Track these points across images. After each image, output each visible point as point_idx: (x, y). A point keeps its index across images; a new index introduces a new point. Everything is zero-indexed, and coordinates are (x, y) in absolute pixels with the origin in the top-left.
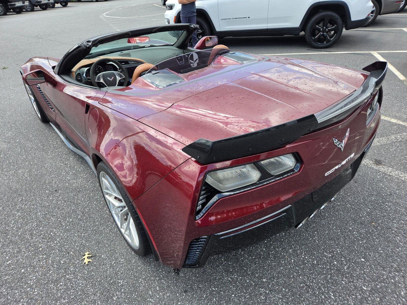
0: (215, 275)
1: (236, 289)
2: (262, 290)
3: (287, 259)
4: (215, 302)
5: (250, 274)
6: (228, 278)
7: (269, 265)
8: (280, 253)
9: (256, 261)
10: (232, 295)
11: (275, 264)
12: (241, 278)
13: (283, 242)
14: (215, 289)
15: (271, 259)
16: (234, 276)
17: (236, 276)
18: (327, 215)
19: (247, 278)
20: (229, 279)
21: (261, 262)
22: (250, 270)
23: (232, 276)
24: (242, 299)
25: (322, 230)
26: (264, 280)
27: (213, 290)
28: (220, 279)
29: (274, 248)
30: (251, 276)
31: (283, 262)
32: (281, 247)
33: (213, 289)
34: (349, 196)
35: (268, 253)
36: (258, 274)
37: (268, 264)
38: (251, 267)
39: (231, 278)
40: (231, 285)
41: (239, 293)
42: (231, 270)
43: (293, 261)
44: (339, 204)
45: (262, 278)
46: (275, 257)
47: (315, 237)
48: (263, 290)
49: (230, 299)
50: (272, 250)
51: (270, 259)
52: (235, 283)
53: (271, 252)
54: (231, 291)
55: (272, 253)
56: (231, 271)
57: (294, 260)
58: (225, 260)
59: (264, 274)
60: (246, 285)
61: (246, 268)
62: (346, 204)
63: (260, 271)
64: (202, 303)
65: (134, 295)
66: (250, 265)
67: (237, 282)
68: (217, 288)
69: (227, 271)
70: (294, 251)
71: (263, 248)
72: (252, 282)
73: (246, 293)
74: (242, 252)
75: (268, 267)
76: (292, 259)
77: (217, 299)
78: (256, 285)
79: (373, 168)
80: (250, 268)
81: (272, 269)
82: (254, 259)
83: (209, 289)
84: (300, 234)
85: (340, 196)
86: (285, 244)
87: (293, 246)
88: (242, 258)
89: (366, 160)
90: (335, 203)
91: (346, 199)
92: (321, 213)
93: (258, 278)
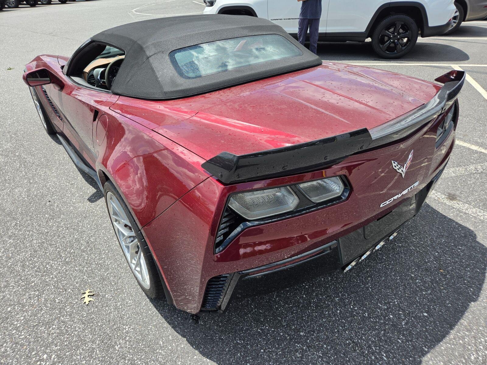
0: (242, 325)
1: (266, 344)
2: (299, 345)
3: (332, 309)
5: (285, 325)
6: (257, 329)
7: (309, 316)
8: (323, 301)
9: (294, 310)
10: (261, 349)
11: (316, 314)
12: (273, 329)
13: (328, 288)
14: (241, 342)
16: (265, 327)
17: (267, 328)
18: (384, 258)
19: (281, 329)
20: (259, 330)
21: (300, 311)
22: (285, 321)
23: (263, 326)
24: (273, 355)
25: (377, 276)
26: (302, 334)
27: (238, 343)
28: (247, 329)
29: (317, 295)
30: (286, 328)
31: (327, 312)
32: (325, 295)
33: (238, 341)
34: (413, 236)
35: (309, 302)
36: (294, 326)
37: (307, 314)
38: (287, 317)
39: (261, 329)
40: (261, 338)
41: (269, 348)
43: (338, 311)
44: (400, 245)
45: (300, 332)
46: (317, 306)
47: (368, 284)
48: (300, 346)
49: (258, 355)
50: (314, 298)
51: (311, 308)
52: (266, 336)
53: (313, 300)
54: (260, 345)
55: (313, 301)
56: (262, 321)
57: (340, 310)
58: (255, 307)
59: (302, 327)
60: (278, 338)
61: (280, 317)
62: (409, 245)
63: (298, 322)
64: (223, 358)
65: (140, 345)
66: (286, 314)
67: (269, 335)
68: (244, 340)
69: (257, 321)
70: (341, 300)
71: (303, 295)
72: (287, 336)
73: (278, 348)
74: (277, 299)
75: (308, 318)
76: (337, 310)
77: (242, 354)
78: (291, 339)
79: (445, 203)
80: (285, 318)
81: (312, 321)
82: (292, 307)
83: (233, 342)
84: (350, 280)
85: (402, 235)
86: (330, 290)
87: (340, 294)
88: (277, 306)
89: (437, 193)
90: (396, 243)
91: (410, 239)
92: (377, 255)
93: (294, 330)
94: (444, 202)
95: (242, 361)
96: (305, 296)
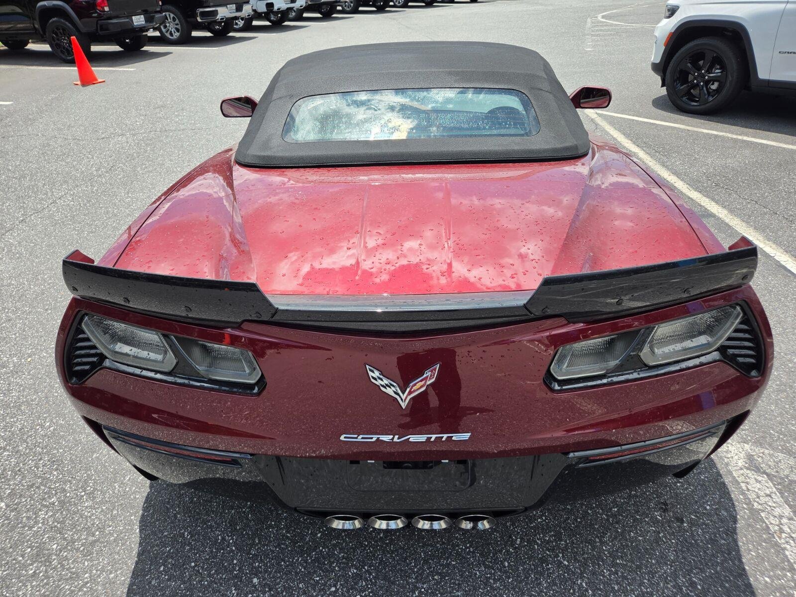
0: (212, 517)
1: (206, 559)
2: (234, 592)
3: (330, 579)
4: (165, 553)
5: (251, 554)
7: (292, 566)
8: (332, 560)
9: (284, 544)
10: (193, 562)
11: (303, 570)
12: (234, 548)
13: (362, 546)
14: (188, 535)
15: (308, 558)
16: (230, 538)
17: (231, 541)
18: (506, 564)
19: (241, 555)
20: (220, 537)
21: (289, 550)
22: (258, 548)
24: (196, 579)
25: (454, 583)
26: (255, 580)
27: (184, 534)
28: (211, 527)
29: (335, 546)
30: (249, 558)
31: (318, 579)
32: (346, 553)
33: (186, 533)
34: (615, 565)
35: (316, 547)
36: (259, 564)
37: (293, 561)
38: (267, 545)
39: (223, 539)
40: (210, 548)
41: (203, 568)
42: (238, 528)
43: (333, 589)
44: (566, 563)
45: (256, 575)
46: (317, 560)
47: (423, 583)
48: (233, 594)
49: (183, 565)
50: (328, 547)
52: (218, 550)
53: (323, 548)
54: (200, 555)
55: (322, 550)
56: (236, 529)
57: (337, 590)
58: (250, 507)
59: (266, 571)
60: (225, 564)
61: (259, 541)
62: (582, 573)
63: (269, 561)
64: (151, 539)
66: (270, 542)
67: (222, 551)
68: (192, 536)
69: (232, 524)
70: (358, 577)
71: (320, 532)
72: (237, 569)
73: (209, 575)
74: (285, 515)
75: (287, 566)
76: (335, 586)
77: (172, 551)
78: (235, 577)
80: (264, 545)
81: (287, 574)
82: (287, 537)
83: (181, 530)
84: (406, 559)
85: (593, 550)
86: (361, 552)
87: (366, 567)
88: (273, 523)
89: (790, 519)
90: (561, 555)
91: (599, 565)
92: (500, 551)
93: (252, 569)
94: (783, 546)
95: (161, 559)
96: (321, 535)
